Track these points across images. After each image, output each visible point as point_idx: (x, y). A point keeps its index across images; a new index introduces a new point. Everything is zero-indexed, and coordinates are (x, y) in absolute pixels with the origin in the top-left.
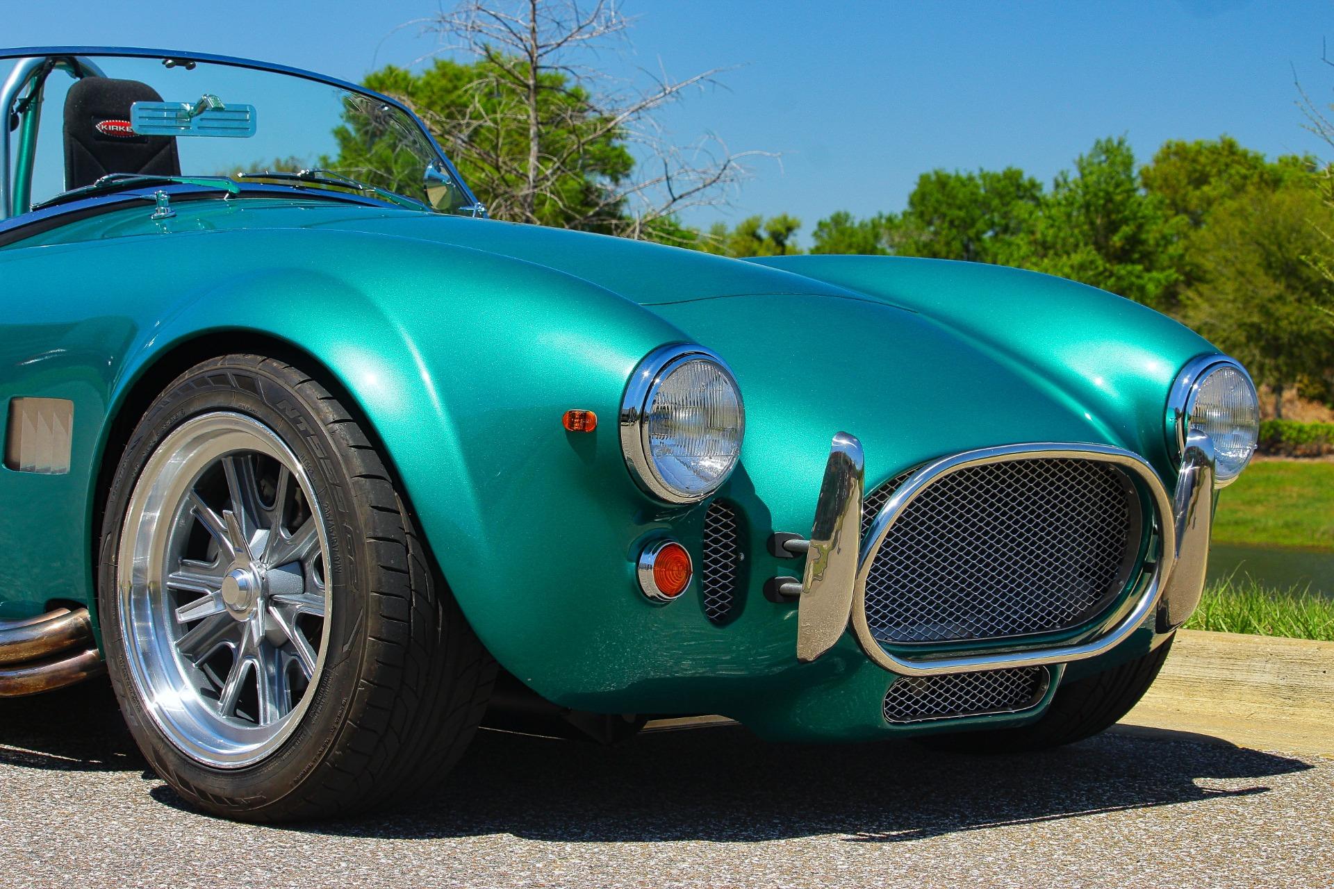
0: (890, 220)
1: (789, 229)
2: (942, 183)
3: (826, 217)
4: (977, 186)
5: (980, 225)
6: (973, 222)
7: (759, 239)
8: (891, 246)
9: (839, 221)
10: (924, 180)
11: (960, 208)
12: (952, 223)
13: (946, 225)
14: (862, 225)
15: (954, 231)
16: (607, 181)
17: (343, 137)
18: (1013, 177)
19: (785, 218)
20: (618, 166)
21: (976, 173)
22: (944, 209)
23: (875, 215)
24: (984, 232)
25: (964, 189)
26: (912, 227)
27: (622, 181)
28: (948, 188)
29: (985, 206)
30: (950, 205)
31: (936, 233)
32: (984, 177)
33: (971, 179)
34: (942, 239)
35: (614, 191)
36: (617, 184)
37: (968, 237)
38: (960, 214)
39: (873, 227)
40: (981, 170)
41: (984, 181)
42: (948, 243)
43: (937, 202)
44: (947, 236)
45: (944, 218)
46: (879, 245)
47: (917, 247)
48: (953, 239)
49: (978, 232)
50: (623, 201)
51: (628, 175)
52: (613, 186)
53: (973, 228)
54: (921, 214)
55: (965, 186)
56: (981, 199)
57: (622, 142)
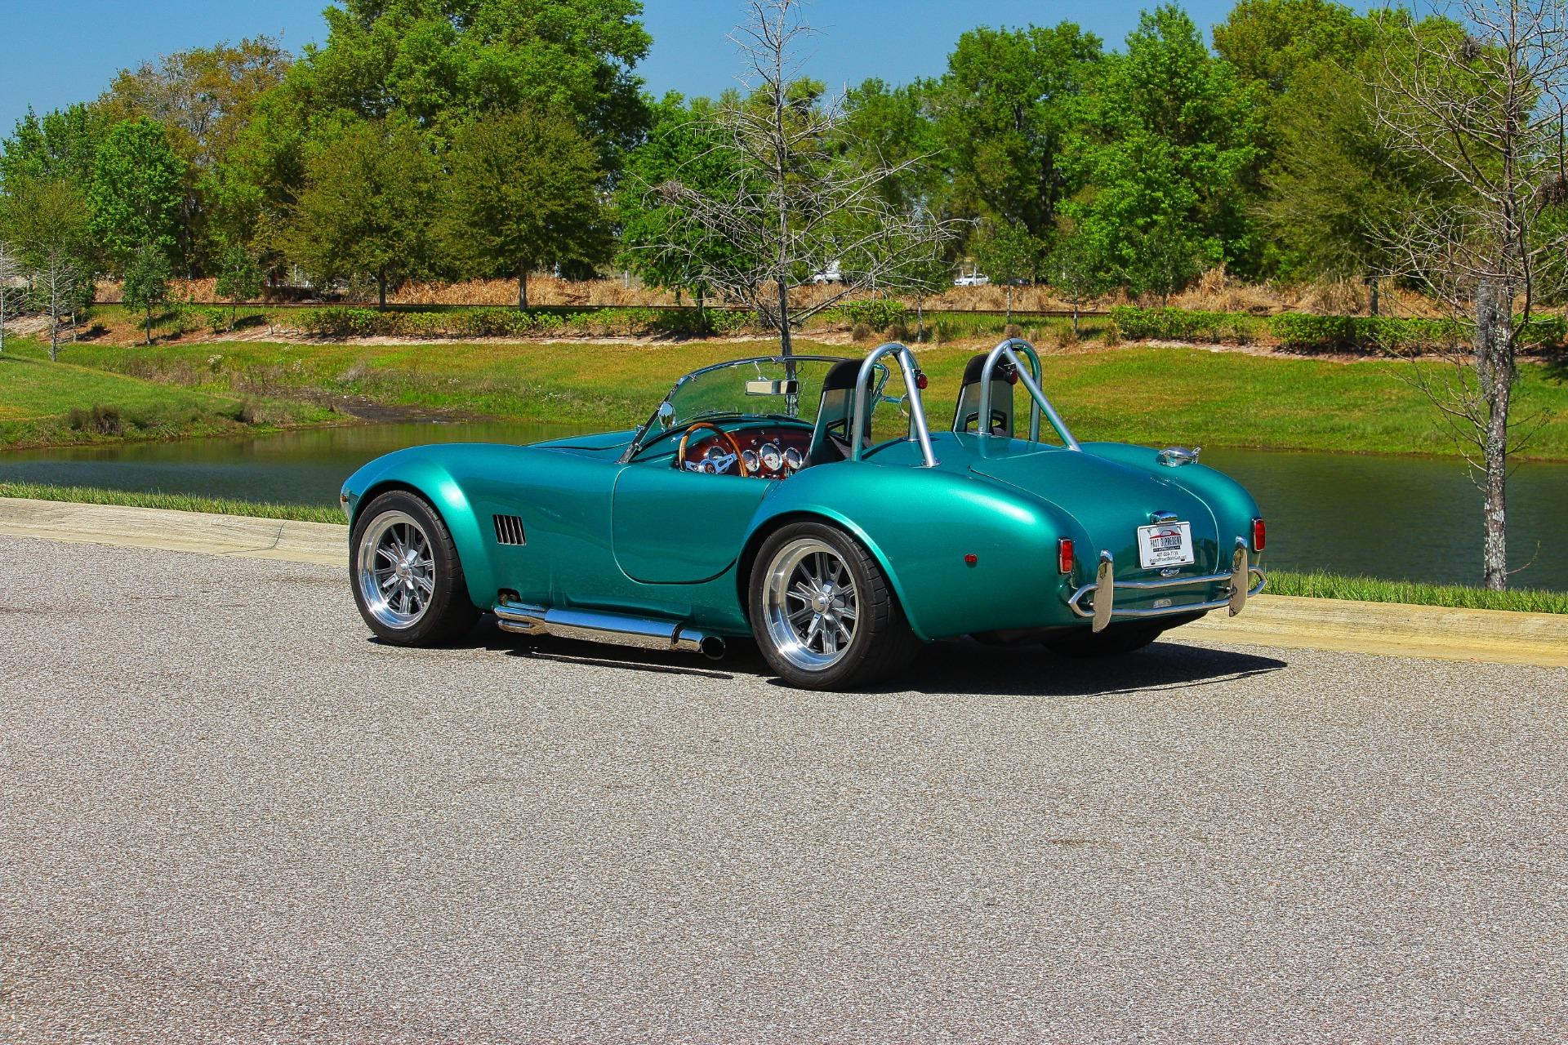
0: (929, 86)
1: (812, 95)
2: (987, 42)
3: (857, 85)
4: (1027, 44)
5: (1031, 89)
6: (1024, 84)
8: (932, 116)
9: (870, 89)
10: (966, 39)
11: (1008, 71)
12: (999, 86)
13: (993, 89)
14: (899, 94)
15: (1002, 95)
16: (619, 61)
17: (333, 16)
18: (1068, 33)
19: (807, 83)
20: (636, 47)
21: (1026, 30)
22: (990, 72)
23: (913, 81)
24: (1038, 97)
25: (1012, 48)
26: (955, 93)
27: (639, 62)
28: (994, 48)
29: (1036, 66)
30: (997, 67)
31: (982, 99)
32: (1034, 35)
33: (1020, 36)
34: (988, 105)
35: (628, 72)
36: (632, 65)
37: (1018, 102)
38: (1009, 76)
39: (911, 95)
40: (1032, 26)
41: (1035, 38)
42: (996, 110)
43: (981, 64)
44: (994, 102)
45: (991, 82)
46: (918, 115)
47: (962, 115)
48: (1002, 105)
49: (1030, 96)
50: (640, 82)
51: (644, 55)
52: (627, 67)
53: (1024, 92)
54: (964, 78)
55: (1014, 45)
56: (1032, 59)
57: (637, 18)
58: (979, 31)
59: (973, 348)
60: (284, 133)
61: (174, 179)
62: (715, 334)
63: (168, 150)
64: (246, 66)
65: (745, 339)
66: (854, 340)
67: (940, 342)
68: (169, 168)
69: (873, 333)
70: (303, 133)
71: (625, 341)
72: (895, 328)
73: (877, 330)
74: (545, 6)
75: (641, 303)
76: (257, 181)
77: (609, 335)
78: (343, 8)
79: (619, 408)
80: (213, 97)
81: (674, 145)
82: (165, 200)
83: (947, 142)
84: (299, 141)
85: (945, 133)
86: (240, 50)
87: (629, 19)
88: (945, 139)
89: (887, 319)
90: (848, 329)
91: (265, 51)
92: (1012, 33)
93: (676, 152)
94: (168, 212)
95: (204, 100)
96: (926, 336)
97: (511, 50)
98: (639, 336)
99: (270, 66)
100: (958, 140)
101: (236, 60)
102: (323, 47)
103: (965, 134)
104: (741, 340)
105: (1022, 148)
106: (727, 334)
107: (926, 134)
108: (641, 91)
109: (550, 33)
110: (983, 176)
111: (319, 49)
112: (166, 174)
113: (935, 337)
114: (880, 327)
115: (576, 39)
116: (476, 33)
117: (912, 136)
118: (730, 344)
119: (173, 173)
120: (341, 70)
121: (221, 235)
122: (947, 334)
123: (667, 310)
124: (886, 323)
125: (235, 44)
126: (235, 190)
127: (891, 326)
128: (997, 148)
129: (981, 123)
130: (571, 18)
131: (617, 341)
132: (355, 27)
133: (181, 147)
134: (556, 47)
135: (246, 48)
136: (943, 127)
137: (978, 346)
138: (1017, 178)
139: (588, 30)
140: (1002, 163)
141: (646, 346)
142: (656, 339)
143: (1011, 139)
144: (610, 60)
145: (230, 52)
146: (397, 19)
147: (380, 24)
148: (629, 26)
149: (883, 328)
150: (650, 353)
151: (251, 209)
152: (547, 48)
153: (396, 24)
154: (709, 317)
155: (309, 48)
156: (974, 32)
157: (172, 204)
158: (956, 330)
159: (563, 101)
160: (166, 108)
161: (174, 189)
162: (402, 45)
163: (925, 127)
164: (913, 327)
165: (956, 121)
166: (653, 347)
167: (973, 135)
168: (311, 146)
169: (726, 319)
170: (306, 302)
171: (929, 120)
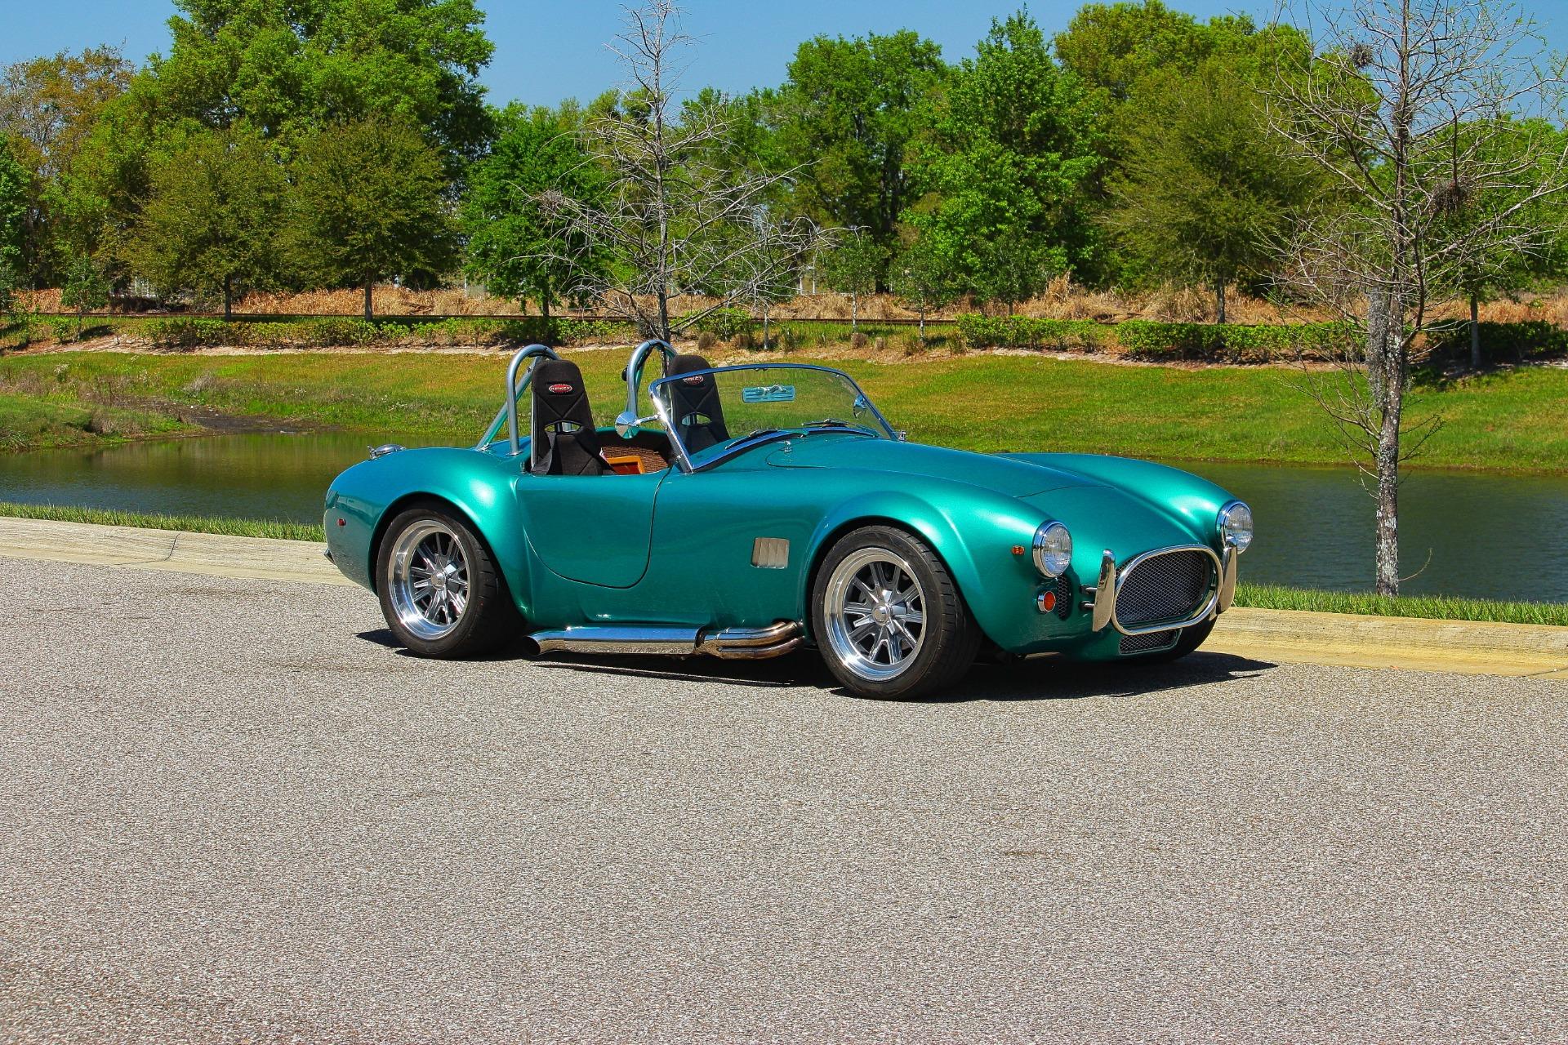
0: (768, 95)
2: (827, 51)
3: (694, 95)
4: (867, 54)
5: (871, 98)
6: (864, 92)
7: (616, 115)
8: (772, 125)
9: (708, 99)
10: (805, 48)
11: (848, 80)
12: (839, 94)
13: (834, 98)
14: (738, 104)
15: (843, 104)
16: (462, 70)
17: (178, 26)
18: (907, 41)
19: (648, 92)
20: (477, 54)
21: (865, 39)
22: (830, 80)
23: (751, 93)
24: (877, 106)
25: (852, 57)
26: (795, 102)
27: (482, 69)
28: (833, 56)
29: (877, 75)
30: (837, 76)
31: (822, 107)
32: (875, 43)
33: (860, 46)
34: (828, 114)
35: (471, 81)
36: (475, 73)
37: (858, 111)
38: (849, 84)
39: (750, 105)
40: (872, 35)
41: (875, 46)
42: (836, 119)
43: (822, 72)
44: (835, 110)
45: (831, 90)
46: (758, 124)
47: (801, 125)
48: (841, 114)
49: (870, 104)
50: (482, 91)
51: (486, 63)
52: (470, 76)
53: (864, 101)
54: (804, 87)
55: (854, 54)
56: (872, 67)
57: (480, 27)
58: (817, 40)
59: (820, 357)
60: (129, 143)
61: (17, 189)
62: (560, 344)
63: (12, 160)
64: (89, 76)
65: (591, 348)
66: (700, 348)
67: (787, 351)
68: (13, 177)
69: (718, 342)
70: (148, 143)
71: (470, 351)
72: (741, 336)
73: (722, 339)
74: (389, 16)
75: (486, 313)
76: (102, 191)
77: (456, 345)
78: (187, 17)
79: (466, 417)
80: (56, 107)
81: (518, 156)
82: (10, 210)
83: (788, 151)
84: (143, 152)
85: (786, 141)
86: (82, 60)
87: (471, 27)
88: (784, 148)
89: (733, 328)
90: (693, 338)
91: (107, 59)
92: (851, 42)
93: (522, 163)
94: (13, 222)
95: (47, 110)
96: (772, 346)
97: (355, 59)
98: (488, 346)
99: (112, 75)
100: (799, 149)
101: (78, 69)
102: (167, 56)
103: (805, 142)
104: (587, 349)
105: (862, 157)
106: (573, 344)
107: (765, 143)
108: (486, 101)
109: (394, 42)
110: (824, 185)
111: (163, 59)
112: (10, 184)
113: (782, 345)
114: (726, 336)
115: (420, 48)
116: (319, 42)
117: (752, 145)
118: (576, 353)
119: (17, 183)
120: (186, 79)
121: (65, 245)
122: (793, 343)
123: (513, 319)
124: (733, 332)
125: (76, 53)
126: (79, 200)
127: (737, 335)
128: (837, 156)
129: (822, 132)
130: (414, 27)
131: (462, 351)
132: (198, 35)
133: (24, 157)
134: (399, 56)
135: (88, 59)
136: (783, 136)
137: (825, 355)
138: (858, 186)
139: (430, 39)
140: (843, 171)
141: (491, 356)
142: (503, 349)
143: (851, 147)
144: (454, 69)
145: (73, 61)
146: (240, 28)
147: (225, 33)
148: (472, 35)
149: (729, 337)
150: (495, 363)
151: (95, 219)
152: (390, 57)
153: (239, 33)
154: (556, 326)
155: (154, 57)
156: (813, 40)
157: (16, 214)
158: (802, 339)
159: (407, 111)
160: (9, 118)
161: (20, 199)
162: (247, 55)
163: (764, 135)
164: (759, 335)
165: (796, 129)
166: (498, 356)
167: (814, 144)
168: (156, 156)
169: (572, 329)
170: (150, 312)
171: (768, 129)
